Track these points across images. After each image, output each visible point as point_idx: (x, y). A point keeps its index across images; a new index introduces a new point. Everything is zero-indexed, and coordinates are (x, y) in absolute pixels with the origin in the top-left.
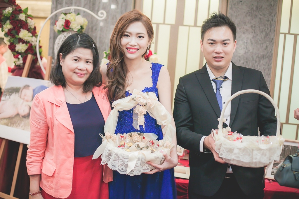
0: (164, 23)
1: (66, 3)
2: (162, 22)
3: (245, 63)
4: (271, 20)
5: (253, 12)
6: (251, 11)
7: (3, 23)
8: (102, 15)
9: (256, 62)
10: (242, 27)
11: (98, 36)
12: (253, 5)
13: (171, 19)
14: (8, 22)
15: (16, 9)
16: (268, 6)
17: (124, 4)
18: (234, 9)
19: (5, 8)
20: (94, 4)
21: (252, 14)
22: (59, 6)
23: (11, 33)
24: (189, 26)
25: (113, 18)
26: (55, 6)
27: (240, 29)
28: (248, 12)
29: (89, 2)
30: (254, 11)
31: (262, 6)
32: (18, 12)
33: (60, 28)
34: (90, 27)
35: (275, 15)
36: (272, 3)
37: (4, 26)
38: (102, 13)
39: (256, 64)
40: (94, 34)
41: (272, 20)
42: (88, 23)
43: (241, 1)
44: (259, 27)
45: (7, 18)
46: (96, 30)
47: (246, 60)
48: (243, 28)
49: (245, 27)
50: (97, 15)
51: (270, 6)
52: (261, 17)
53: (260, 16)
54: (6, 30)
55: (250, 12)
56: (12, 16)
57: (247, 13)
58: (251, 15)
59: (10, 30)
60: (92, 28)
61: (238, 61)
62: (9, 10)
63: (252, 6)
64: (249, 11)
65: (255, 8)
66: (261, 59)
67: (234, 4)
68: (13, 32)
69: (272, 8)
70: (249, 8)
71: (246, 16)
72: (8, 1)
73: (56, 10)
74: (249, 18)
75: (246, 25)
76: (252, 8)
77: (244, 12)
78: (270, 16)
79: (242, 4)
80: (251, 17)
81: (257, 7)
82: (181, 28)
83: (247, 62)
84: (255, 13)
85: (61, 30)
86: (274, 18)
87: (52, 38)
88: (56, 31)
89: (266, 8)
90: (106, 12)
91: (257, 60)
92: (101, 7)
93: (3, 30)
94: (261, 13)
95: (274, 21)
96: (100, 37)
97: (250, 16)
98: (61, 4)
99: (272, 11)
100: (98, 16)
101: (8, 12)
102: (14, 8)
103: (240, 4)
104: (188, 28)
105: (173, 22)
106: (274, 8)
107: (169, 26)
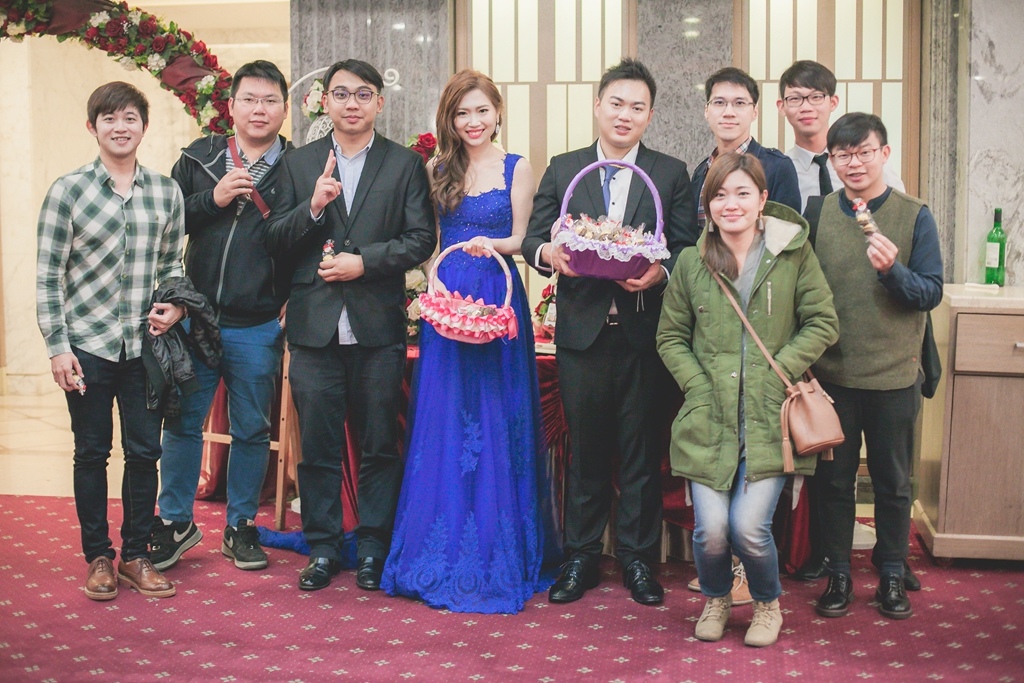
0: (516, 82)
1: (320, 59)
2: (513, 80)
3: (678, 147)
4: (721, 58)
5: (685, 47)
6: (680, 44)
7: (199, 107)
8: (392, 78)
9: (699, 143)
11: (388, 118)
13: (530, 72)
14: (209, 104)
15: (220, 78)
17: (433, 51)
18: (647, 43)
19: (200, 77)
21: (683, 49)
22: (306, 64)
23: (217, 126)
24: (567, 83)
25: (414, 81)
26: (298, 66)
27: (662, 80)
28: (675, 46)
29: (364, 53)
30: (687, 43)
32: (226, 84)
33: (314, 108)
36: (722, 24)
37: (202, 113)
38: (392, 74)
39: (700, 146)
41: (724, 57)
43: (660, 27)
44: (700, 74)
45: (208, 97)
48: (669, 78)
49: (672, 76)
52: (702, 53)
53: (698, 52)
54: (206, 121)
56: (217, 93)
57: (674, 48)
58: (681, 51)
59: (214, 121)
62: (207, 82)
64: (676, 43)
66: (709, 135)
67: (647, 34)
68: (221, 123)
69: (722, 34)
70: (677, 38)
71: (672, 54)
72: (204, 64)
73: (301, 76)
74: (678, 57)
75: (674, 72)
77: (668, 47)
78: (719, 48)
79: (661, 32)
80: (682, 56)
82: (550, 88)
83: (681, 145)
84: (689, 46)
85: (316, 111)
86: (728, 54)
87: (298, 130)
88: (307, 114)
90: (399, 71)
91: (702, 138)
92: (389, 62)
93: (199, 123)
94: (701, 47)
95: (727, 58)
96: (392, 120)
98: (309, 61)
101: (207, 85)
102: (218, 75)
103: (659, 32)
104: (565, 86)
105: (534, 78)
106: (726, 32)
107: (528, 86)
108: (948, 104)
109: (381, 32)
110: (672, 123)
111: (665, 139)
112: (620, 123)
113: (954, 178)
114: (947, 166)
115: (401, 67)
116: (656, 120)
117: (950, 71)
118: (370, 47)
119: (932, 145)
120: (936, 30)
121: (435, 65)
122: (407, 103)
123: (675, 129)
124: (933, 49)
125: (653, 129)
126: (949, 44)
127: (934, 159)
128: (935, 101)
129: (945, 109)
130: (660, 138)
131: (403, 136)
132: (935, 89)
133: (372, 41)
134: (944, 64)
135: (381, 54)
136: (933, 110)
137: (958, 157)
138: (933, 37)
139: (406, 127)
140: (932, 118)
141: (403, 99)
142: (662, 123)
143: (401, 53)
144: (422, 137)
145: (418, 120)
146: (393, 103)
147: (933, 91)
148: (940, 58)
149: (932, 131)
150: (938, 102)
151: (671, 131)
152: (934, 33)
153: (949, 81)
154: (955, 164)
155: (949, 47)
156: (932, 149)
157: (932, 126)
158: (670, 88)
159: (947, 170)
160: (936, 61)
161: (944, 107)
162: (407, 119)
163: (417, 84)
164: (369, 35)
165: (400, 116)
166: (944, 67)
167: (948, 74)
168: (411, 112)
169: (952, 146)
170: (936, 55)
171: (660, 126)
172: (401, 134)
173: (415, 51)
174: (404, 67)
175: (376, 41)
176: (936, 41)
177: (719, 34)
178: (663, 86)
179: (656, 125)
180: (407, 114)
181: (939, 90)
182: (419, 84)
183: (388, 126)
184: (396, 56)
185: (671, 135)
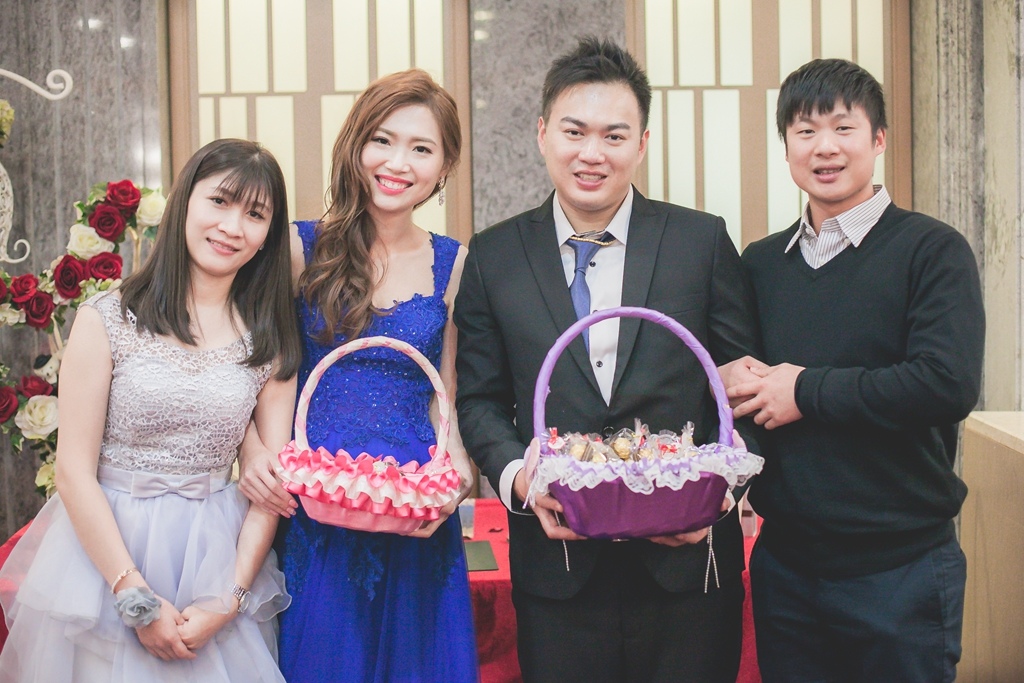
0: (271, 92)
2: (264, 88)
5: (549, 32)
6: (541, 28)
8: (61, 86)
10: (520, 81)
11: (57, 154)
12: (546, 7)
13: (293, 75)
16: (595, 5)
20: (30, 50)
21: (547, 36)
27: (514, 87)
28: (534, 31)
29: (13, 45)
30: (552, 26)
31: (576, 9)
34: (27, 125)
35: (619, 34)
38: (61, 80)
40: (43, 150)
42: (18, 113)
46: (46, 133)
47: (544, 187)
48: (524, 83)
50: (44, 85)
51: (602, 6)
55: (539, 32)
57: (532, 35)
58: (543, 40)
60: (33, 129)
61: (520, 189)
63: (545, 11)
64: (535, 27)
65: (553, 17)
69: (608, 11)
70: (536, 19)
71: (528, 44)
74: (538, 49)
75: (533, 74)
76: (547, 18)
77: (522, 33)
79: (511, 8)
80: (545, 47)
81: (561, 14)
82: (327, 99)
84: (556, 32)
89: (591, 15)
92: (56, 58)
96: (64, 158)
97: (541, 43)
99: (609, 22)
100: (49, 90)
103: (507, 9)
105: (301, 86)
106: (615, 10)
107: (289, 100)
108: (970, 122)
109: (43, 9)
110: (531, 157)
111: (521, 182)
112: (582, 168)
113: (982, 238)
114: (971, 220)
115: (77, 67)
116: (504, 152)
117: (972, 71)
118: (23, 35)
119: (944, 187)
120: (946, 6)
121: (134, 64)
122: (88, 128)
123: (536, 166)
124: (942, 36)
125: (500, 167)
126: (970, 28)
127: (948, 208)
128: (948, 117)
129: (964, 129)
130: (512, 181)
131: (83, 182)
132: (947, 99)
133: (27, 23)
134: (962, 60)
135: (42, 45)
136: (943, 132)
137: (988, 206)
138: (942, 17)
139: (88, 167)
140: (943, 144)
141: (83, 121)
142: (514, 157)
143: (77, 45)
144: (112, 188)
145: (107, 155)
146: (65, 128)
147: (943, 102)
148: (955, 49)
149: (943, 166)
150: (952, 118)
151: (530, 170)
152: (942, 10)
153: (969, 86)
154: (983, 217)
155: (969, 33)
156: (944, 193)
157: (943, 157)
158: (527, 99)
159: (971, 227)
160: (947, 54)
161: (962, 127)
162: (90, 155)
163: (106, 96)
164: (22, 14)
165: (78, 151)
166: (961, 64)
167: (970, 75)
168: (96, 143)
169: (977, 188)
170: (947, 45)
171: (511, 162)
172: (80, 180)
173: (101, 41)
174: (83, 68)
175: (34, 26)
176: (946, 23)
177: (604, 11)
178: (515, 96)
179: (506, 161)
180: (89, 146)
181: (954, 100)
182: (109, 96)
183: (57, 167)
184: (68, 51)
185: (530, 177)
